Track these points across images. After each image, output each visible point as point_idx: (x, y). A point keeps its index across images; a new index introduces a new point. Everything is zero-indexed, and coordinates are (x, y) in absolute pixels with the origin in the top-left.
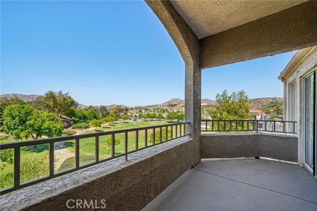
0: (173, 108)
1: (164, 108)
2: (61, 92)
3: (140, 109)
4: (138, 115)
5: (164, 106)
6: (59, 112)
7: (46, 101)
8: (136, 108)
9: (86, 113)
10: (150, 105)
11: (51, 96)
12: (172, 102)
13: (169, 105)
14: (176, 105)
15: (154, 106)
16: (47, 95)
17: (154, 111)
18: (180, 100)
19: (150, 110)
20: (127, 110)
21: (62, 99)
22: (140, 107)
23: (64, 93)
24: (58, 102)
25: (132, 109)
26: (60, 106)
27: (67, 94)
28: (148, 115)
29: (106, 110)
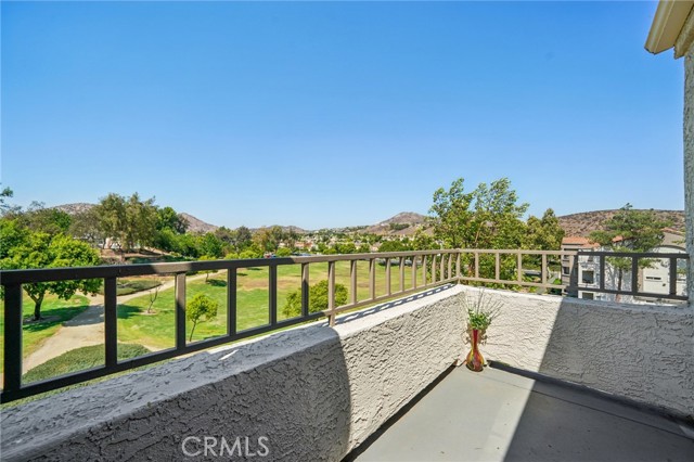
0: (397, 233)
1: (379, 234)
2: (136, 197)
3: (325, 235)
4: (317, 247)
5: (380, 228)
6: (130, 237)
7: (103, 215)
8: (320, 234)
9: (198, 244)
10: (350, 226)
11: (114, 205)
12: (399, 220)
13: (392, 227)
14: (407, 226)
15: (359, 228)
16: (104, 202)
17: (357, 239)
18: (417, 215)
19: (347, 237)
20: (295, 236)
21: (138, 211)
22: (330, 232)
23: (143, 199)
24: (129, 217)
25: (311, 235)
26: (133, 225)
27: (150, 202)
28: (337, 248)
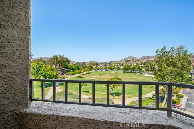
0: (127, 63)
1: (122, 63)
2: (60, 55)
3: (106, 64)
4: (104, 67)
5: (122, 61)
6: (59, 65)
7: (53, 60)
8: (104, 63)
9: (74, 66)
10: (112, 61)
11: (55, 57)
12: (127, 59)
13: (125, 61)
14: (130, 61)
15: (115, 62)
16: (54, 57)
17: (115, 65)
18: (133, 57)
19: (112, 64)
20: (97, 64)
21: (61, 59)
22: (106, 63)
23: (61, 55)
24: (59, 60)
25: (101, 64)
26: (60, 63)
27: (63, 56)
28: (110, 68)
29: (85, 65)
